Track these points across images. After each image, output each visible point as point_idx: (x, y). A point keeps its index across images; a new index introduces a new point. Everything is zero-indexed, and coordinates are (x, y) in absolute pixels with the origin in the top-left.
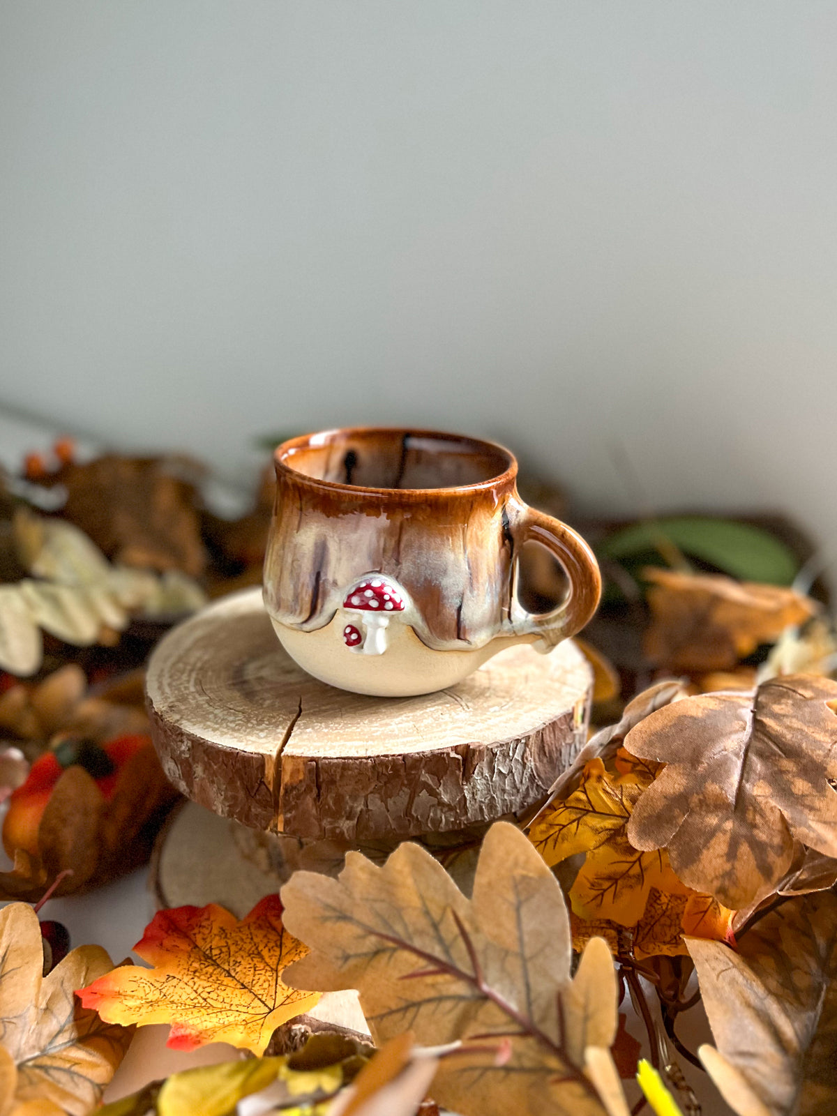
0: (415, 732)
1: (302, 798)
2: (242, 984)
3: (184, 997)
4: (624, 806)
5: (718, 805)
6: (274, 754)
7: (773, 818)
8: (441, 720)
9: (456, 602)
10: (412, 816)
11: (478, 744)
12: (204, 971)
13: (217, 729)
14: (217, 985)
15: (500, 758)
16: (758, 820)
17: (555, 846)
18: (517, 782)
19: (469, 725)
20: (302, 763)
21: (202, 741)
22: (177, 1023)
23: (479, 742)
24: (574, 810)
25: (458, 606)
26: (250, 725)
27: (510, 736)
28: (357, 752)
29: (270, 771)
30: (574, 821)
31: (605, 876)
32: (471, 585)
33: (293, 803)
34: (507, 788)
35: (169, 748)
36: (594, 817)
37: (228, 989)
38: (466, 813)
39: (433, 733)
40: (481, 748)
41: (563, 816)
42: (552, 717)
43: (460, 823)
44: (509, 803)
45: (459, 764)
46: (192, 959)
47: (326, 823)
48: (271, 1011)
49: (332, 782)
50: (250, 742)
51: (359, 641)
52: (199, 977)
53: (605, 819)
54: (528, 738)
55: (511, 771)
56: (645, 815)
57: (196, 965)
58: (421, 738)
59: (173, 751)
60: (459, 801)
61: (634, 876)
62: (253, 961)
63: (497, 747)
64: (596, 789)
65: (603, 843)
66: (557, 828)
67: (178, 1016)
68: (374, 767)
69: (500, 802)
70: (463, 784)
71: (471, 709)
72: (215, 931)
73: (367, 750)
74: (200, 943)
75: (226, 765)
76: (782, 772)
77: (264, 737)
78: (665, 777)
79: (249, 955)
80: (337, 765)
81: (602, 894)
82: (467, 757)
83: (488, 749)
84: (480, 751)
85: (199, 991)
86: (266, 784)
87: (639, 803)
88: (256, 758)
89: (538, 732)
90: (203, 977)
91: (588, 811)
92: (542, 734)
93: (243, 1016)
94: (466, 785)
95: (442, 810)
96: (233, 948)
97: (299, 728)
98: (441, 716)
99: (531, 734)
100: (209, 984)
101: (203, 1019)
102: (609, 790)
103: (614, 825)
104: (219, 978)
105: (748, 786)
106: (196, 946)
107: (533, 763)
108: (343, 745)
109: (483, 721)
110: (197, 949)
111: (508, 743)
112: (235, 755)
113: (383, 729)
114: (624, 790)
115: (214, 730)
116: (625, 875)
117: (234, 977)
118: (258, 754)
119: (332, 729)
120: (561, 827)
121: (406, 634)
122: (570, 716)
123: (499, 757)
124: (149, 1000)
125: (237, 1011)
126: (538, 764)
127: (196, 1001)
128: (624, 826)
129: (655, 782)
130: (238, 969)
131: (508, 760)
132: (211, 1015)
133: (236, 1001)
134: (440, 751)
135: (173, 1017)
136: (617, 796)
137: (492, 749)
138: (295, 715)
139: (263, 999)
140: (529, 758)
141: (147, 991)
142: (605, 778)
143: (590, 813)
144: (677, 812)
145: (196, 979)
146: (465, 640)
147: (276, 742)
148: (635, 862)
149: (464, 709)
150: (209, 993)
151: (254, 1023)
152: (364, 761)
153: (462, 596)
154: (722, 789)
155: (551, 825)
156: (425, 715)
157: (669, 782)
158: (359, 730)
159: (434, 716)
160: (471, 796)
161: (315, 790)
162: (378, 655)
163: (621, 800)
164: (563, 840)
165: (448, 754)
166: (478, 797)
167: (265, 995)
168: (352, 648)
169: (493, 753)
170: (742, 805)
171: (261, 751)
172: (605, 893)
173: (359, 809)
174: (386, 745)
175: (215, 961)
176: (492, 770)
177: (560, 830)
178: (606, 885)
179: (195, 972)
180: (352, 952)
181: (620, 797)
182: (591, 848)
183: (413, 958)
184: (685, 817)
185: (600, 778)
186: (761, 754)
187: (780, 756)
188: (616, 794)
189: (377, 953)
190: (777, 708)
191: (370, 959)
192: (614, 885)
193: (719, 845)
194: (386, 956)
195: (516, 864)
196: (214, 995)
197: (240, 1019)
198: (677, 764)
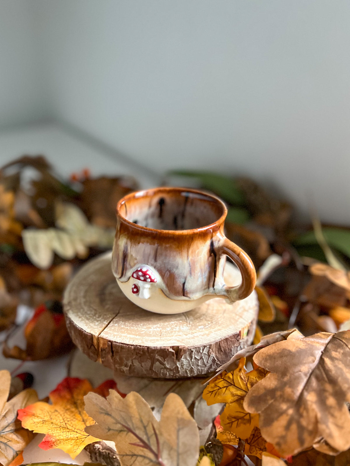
1: (107, 355)
3: (58, 421)
4: (247, 387)
5: (289, 399)
6: (97, 335)
7: (312, 415)
8: (174, 329)
9: (182, 280)
11: (183, 347)
12: (71, 410)
16: (305, 414)
17: (215, 396)
18: (205, 362)
20: (106, 341)
22: (48, 435)
24: (226, 382)
25: (183, 282)
27: (201, 344)
28: (129, 341)
29: (95, 341)
30: (225, 387)
31: (233, 416)
32: (191, 274)
33: (104, 356)
36: (234, 388)
38: (179, 373)
39: (167, 336)
41: (221, 383)
43: (176, 376)
46: (68, 403)
49: (118, 352)
51: (138, 291)
52: (67, 413)
53: (238, 390)
55: (202, 358)
56: (254, 395)
57: (68, 406)
60: (175, 368)
61: (246, 419)
63: (194, 348)
64: (237, 375)
65: (235, 401)
66: (218, 388)
67: (50, 431)
68: (135, 349)
69: (196, 369)
70: (176, 362)
71: (190, 325)
78: (268, 379)
82: (178, 351)
84: (184, 350)
85: (65, 420)
86: (94, 345)
87: (254, 387)
88: (89, 335)
90: (69, 413)
91: (232, 385)
92: (219, 343)
93: (78, 435)
95: (167, 370)
97: (113, 323)
100: (70, 417)
101: (60, 434)
102: (242, 377)
103: (241, 394)
105: (305, 393)
106: (73, 397)
107: (214, 355)
109: (192, 333)
110: (73, 399)
111: (199, 347)
113: (147, 330)
114: (249, 379)
116: (242, 418)
117: (81, 416)
120: (219, 388)
121: (158, 292)
123: (195, 352)
124: (44, 420)
125: (76, 432)
126: (217, 355)
127: (62, 424)
128: (245, 396)
129: (263, 380)
132: (64, 433)
133: (78, 427)
135: (48, 431)
136: (245, 381)
137: (191, 349)
141: (45, 416)
142: (242, 371)
143: (232, 386)
144: (268, 398)
145: (65, 414)
146: (187, 296)
148: (247, 414)
151: (80, 440)
152: (131, 346)
153: (186, 278)
154: (293, 392)
155: (216, 386)
157: (270, 382)
160: (181, 366)
162: (145, 299)
163: (247, 383)
164: (218, 394)
166: (184, 367)
168: (134, 295)
169: (191, 351)
170: (300, 403)
171: (92, 333)
172: (233, 423)
176: (191, 357)
177: (219, 389)
178: (233, 420)
179: (66, 410)
180: (112, 428)
181: (247, 382)
182: (229, 402)
183: (135, 437)
184: (272, 401)
185: (240, 370)
186: (318, 378)
187: (326, 382)
188: (245, 380)
189: (121, 431)
190: (334, 354)
191: (119, 433)
192: (237, 421)
193: (283, 421)
194: (125, 433)
195: (178, 413)
196: (69, 423)
197: (75, 436)
198: (275, 373)
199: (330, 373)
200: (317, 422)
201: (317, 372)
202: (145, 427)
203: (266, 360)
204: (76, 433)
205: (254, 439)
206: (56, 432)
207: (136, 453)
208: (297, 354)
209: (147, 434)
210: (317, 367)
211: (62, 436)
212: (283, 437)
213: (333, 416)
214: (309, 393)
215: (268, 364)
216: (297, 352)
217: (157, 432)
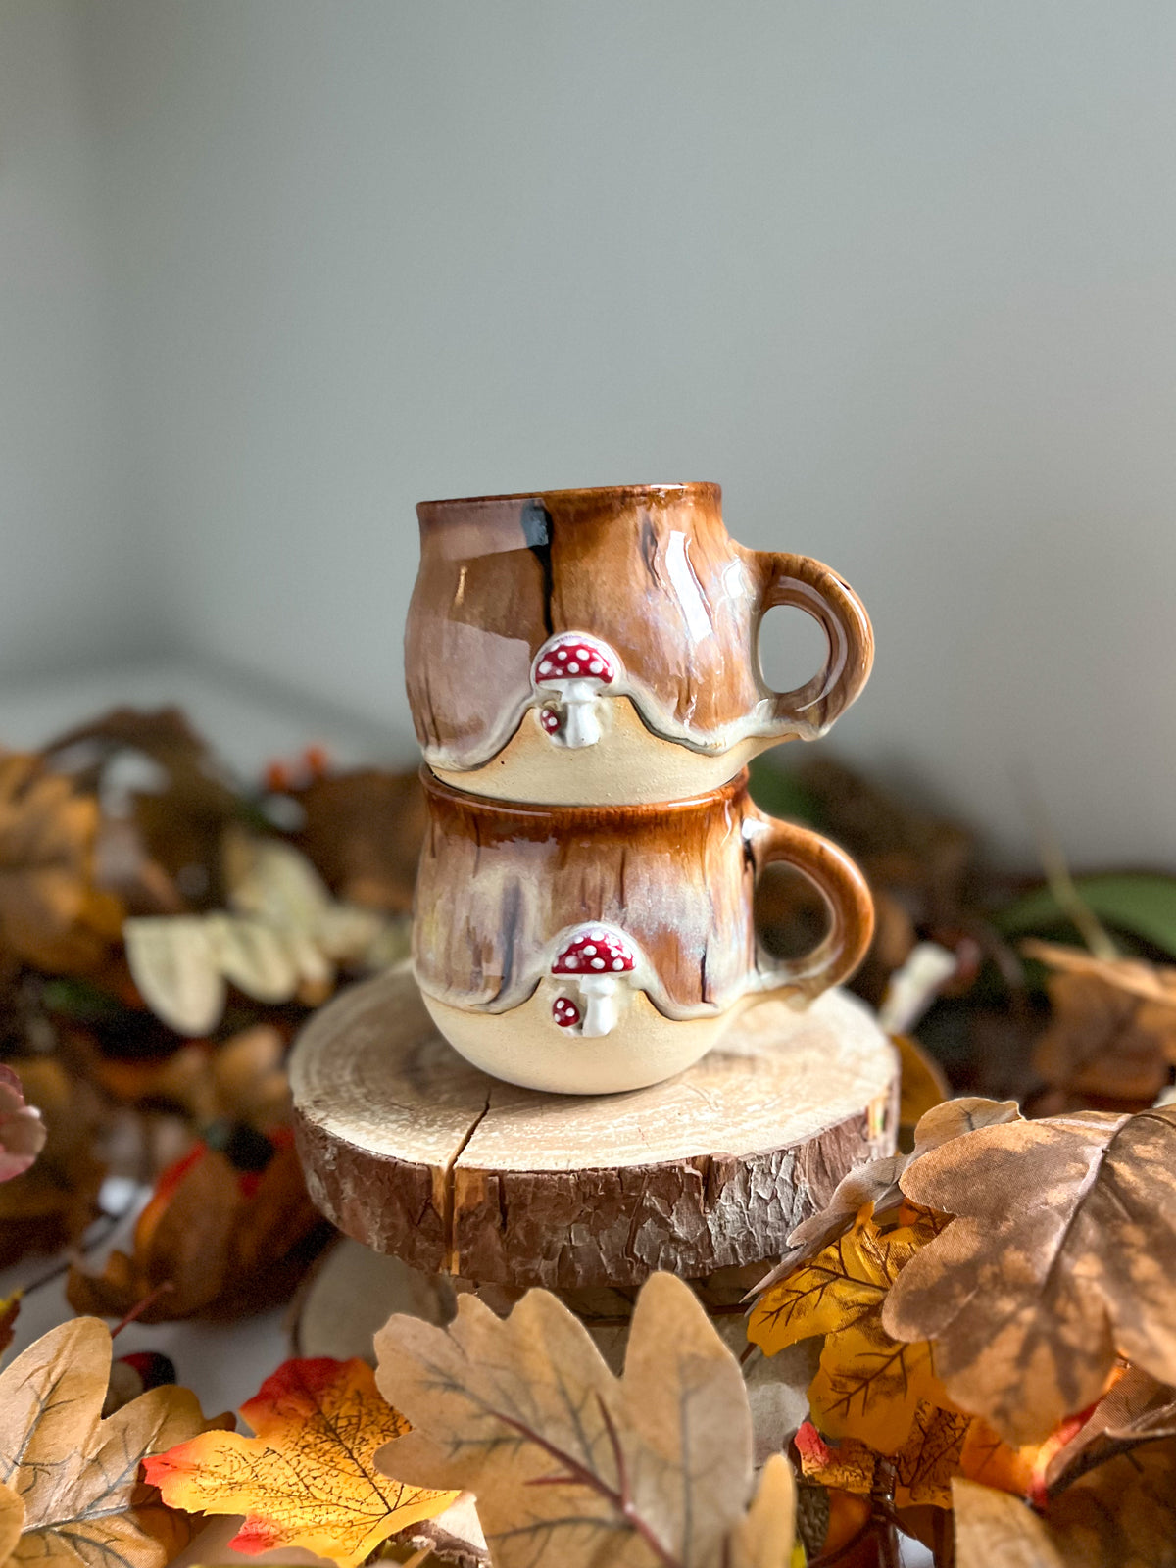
0: (640, 1138)
1: (481, 1227)
2: (363, 1471)
3: (281, 1480)
4: (886, 1273)
5: (1017, 1285)
6: (445, 1166)
7: (1092, 1311)
8: (677, 1123)
9: (698, 952)
10: (635, 1257)
11: (723, 1156)
12: (319, 1446)
13: (373, 1132)
14: (328, 1468)
15: (759, 1177)
16: (1071, 1312)
17: (787, 1323)
18: (785, 1211)
19: (715, 1129)
20: (480, 1179)
21: (351, 1147)
22: (255, 1516)
23: (726, 1154)
24: (821, 1272)
25: (701, 958)
26: (417, 1127)
27: (771, 1146)
28: (556, 1164)
29: (440, 1189)
30: (817, 1288)
31: (849, 1373)
32: (715, 925)
33: (471, 1235)
34: (770, 1219)
35: (311, 1157)
36: (845, 1285)
37: (342, 1475)
38: (712, 1254)
39: (664, 1139)
40: (729, 1161)
41: (805, 1280)
42: (834, 1121)
43: (703, 1269)
44: (774, 1242)
45: (697, 1183)
46: (306, 1430)
47: (515, 1264)
48: (390, 1511)
49: (522, 1206)
50: (413, 1150)
51: (577, 1018)
52: (307, 1455)
53: (858, 1290)
54: (798, 1148)
55: (774, 1196)
56: (913, 1287)
57: (310, 1438)
58: (646, 1146)
59: (316, 1161)
60: (702, 1235)
61: (892, 1378)
62: (385, 1440)
63: (752, 1160)
64: (853, 1246)
65: (851, 1324)
66: (794, 1296)
67: (260, 1506)
68: (578, 1185)
69: (760, 1239)
70: (704, 1213)
71: (721, 1108)
72: (349, 1394)
73: (569, 1161)
74: (326, 1408)
75: (381, 1180)
76: (1122, 1244)
77: (434, 1143)
78: (950, 1237)
79: (382, 1431)
80: (527, 1182)
81: (848, 1400)
82: (710, 1174)
83: (739, 1163)
84: (727, 1165)
85: (302, 1475)
86: (435, 1207)
87: (906, 1269)
88: (420, 1171)
89: (814, 1140)
90: (312, 1456)
91: (838, 1276)
92: (820, 1143)
93: (351, 1515)
94: (710, 1213)
95: (676, 1249)
96: (364, 1420)
97: (482, 1131)
98: (678, 1117)
99: (803, 1143)
100: (319, 1466)
101: (292, 1514)
102: (869, 1247)
103: (870, 1300)
104: (335, 1460)
105: (1067, 1260)
106: (320, 1412)
107: (807, 1185)
108: (538, 1155)
109: (736, 1125)
110: (321, 1416)
111: (769, 1155)
112: (392, 1166)
113: (596, 1133)
114: (891, 1249)
115: (369, 1132)
116: (879, 1374)
117: (355, 1460)
118: (424, 1165)
119: (526, 1133)
120: (800, 1295)
121: (638, 1001)
122: (862, 1120)
123: (757, 1175)
124: (235, 1481)
125: (346, 1507)
126: (815, 1188)
127: (294, 1488)
128: (881, 1303)
129: (935, 1241)
130: (363, 1449)
131: (769, 1179)
132: (305, 1509)
133: (348, 1493)
134: (670, 1164)
135: (253, 1506)
136: (879, 1258)
137: (745, 1163)
138: (479, 1114)
139: (385, 1495)
140: (802, 1178)
141: (235, 1469)
142: (867, 1230)
143: (840, 1279)
144: (958, 1288)
145: (302, 1458)
146: (711, 1002)
147: (449, 1150)
148: (893, 1358)
149: (711, 1108)
150: (314, 1478)
151: (362, 1527)
152: (565, 1176)
153: (705, 943)
154: (1029, 1261)
155: (788, 1291)
156: (655, 1115)
157: (957, 1243)
158: (561, 1135)
159: (669, 1118)
160: (718, 1229)
161: (499, 1216)
162: (603, 1037)
163: (884, 1264)
164: (799, 1314)
165: (681, 1169)
166: (728, 1232)
167: (388, 1489)
168: (568, 1030)
169: (747, 1169)
170: (1054, 1287)
171: (428, 1162)
172: (851, 1399)
173: (560, 1245)
174: (597, 1155)
175: (338, 1435)
176: (747, 1193)
177: (798, 1299)
178: (852, 1386)
179: (304, 1447)
180: (465, 1437)
181: (884, 1260)
182: (834, 1330)
183: (543, 1456)
184: (970, 1296)
185: (862, 1228)
186: (1099, 1216)
187: (1125, 1221)
188: (879, 1254)
189: (497, 1442)
190: (1139, 1150)
191: (489, 1451)
192: (864, 1389)
193: (1008, 1344)
194: (510, 1448)
195: (681, 1336)
196: (319, 1482)
197: (344, 1518)
198: (970, 1219)
199: (1134, 1196)
200: (1108, 1326)
201: (1096, 1200)
202: (575, 1414)
203: (939, 1184)
204: (347, 1510)
205: (921, 1468)
206: (278, 1508)
207: (547, 1515)
208: (1030, 1160)
209: (581, 1436)
210: (1096, 1187)
211: (302, 1518)
212: (1014, 1390)
213: (1154, 1303)
214: (1077, 1258)
215: (946, 1196)
216: (1031, 1152)
217: (616, 1420)
